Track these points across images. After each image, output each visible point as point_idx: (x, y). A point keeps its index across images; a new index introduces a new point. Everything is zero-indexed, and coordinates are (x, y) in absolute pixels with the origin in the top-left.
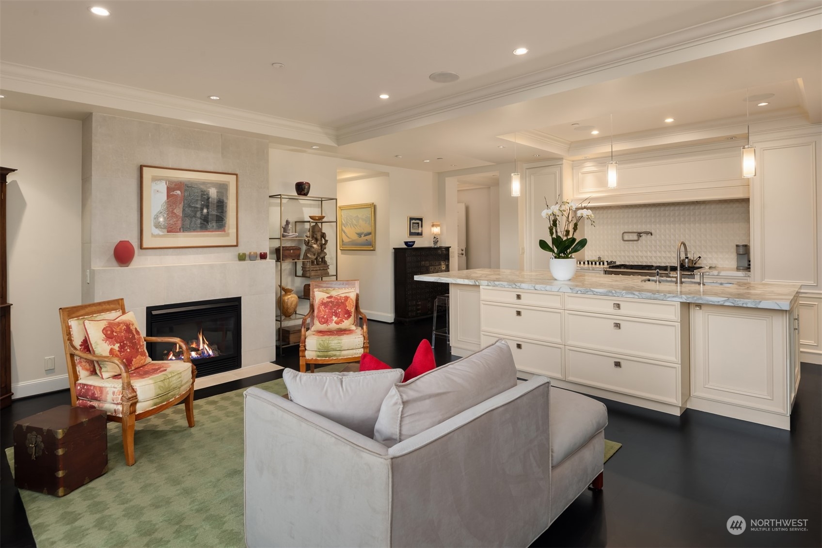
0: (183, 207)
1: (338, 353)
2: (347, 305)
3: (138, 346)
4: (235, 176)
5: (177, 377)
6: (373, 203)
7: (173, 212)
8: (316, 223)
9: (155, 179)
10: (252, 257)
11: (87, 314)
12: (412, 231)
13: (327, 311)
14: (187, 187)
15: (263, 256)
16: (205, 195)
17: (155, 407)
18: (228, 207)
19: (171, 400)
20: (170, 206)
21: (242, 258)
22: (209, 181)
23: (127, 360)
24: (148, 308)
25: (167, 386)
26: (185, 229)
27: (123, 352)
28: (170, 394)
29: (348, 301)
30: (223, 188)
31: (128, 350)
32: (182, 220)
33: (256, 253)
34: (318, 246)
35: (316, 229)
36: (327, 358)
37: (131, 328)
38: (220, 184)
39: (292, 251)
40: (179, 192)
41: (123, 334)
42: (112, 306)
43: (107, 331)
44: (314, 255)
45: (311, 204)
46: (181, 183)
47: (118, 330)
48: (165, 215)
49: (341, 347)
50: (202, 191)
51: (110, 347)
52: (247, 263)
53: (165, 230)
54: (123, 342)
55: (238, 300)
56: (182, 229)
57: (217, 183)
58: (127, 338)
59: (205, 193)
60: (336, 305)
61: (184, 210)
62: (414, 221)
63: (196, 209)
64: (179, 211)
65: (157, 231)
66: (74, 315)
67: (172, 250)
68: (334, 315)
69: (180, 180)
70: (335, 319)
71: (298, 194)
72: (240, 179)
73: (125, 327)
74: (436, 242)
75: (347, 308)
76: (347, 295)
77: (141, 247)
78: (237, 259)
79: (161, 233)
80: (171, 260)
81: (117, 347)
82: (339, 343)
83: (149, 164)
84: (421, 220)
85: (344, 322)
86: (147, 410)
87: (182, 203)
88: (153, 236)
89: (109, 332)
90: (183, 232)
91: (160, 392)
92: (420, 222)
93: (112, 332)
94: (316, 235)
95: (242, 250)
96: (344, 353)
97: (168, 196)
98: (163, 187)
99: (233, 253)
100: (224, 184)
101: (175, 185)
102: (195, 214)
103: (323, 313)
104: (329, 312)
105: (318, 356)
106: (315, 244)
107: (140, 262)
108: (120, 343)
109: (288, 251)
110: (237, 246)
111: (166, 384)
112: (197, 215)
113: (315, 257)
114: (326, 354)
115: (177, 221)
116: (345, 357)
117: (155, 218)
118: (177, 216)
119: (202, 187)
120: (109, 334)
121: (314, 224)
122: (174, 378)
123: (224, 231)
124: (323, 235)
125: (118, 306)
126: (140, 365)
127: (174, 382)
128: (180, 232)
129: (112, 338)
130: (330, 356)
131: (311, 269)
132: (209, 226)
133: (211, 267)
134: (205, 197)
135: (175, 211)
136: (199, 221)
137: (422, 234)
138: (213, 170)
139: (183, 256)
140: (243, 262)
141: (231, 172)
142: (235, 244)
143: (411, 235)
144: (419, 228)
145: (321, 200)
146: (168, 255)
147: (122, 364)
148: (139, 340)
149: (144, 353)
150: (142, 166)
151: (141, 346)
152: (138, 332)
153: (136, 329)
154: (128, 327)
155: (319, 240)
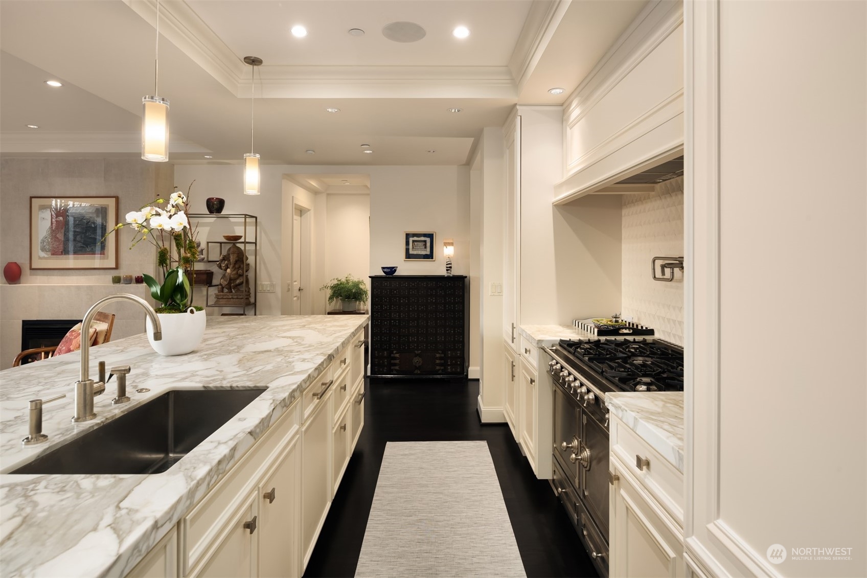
0: (65, 231)
4: (116, 199)
7: (55, 237)
9: (42, 208)
10: (129, 280)
12: (411, 252)
15: (138, 280)
16: (84, 219)
18: (107, 230)
20: (54, 232)
21: (117, 280)
24: (25, 321)
26: (65, 252)
30: (103, 211)
32: (64, 244)
33: (132, 276)
34: (231, 270)
35: (231, 250)
40: (61, 218)
48: (50, 240)
50: (82, 216)
52: (122, 286)
53: (50, 253)
56: (63, 252)
62: (415, 238)
63: (76, 234)
65: (42, 254)
67: (57, 271)
71: (210, 212)
72: (120, 201)
74: (449, 268)
77: (32, 269)
78: (112, 282)
79: (47, 256)
80: (56, 281)
83: (37, 195)
84: (431, 236)
87: (64, 229)
88: (41, 258)
90: (65, 254)
92: (428, 240)
94: (230, 257)
95: (123, 273)
97: (53, 222)
98: (47, 215)
100: (103, 207)
101: (57, 212)
102: (75, 238)
106: (228, 268)
107: (31, 281)
110: (117, 269)
112: (77, 239)
115: (59, 245)
117: (42, 243)
118: (59, 240)
119: (82, 212)
123: (104, 254)
124: (241, 258)
128: (61, 254)
131: (220, 297)
132: (88, 249)
133: (78, 288)
134: (85, 221)
135: (58, 236)
136: (80, 244)
137: (430, 256)
138: (94, 195)
139: (66, 277)
140: (117, 285)
141: (112, 195)
142: (114, 266)
143: (406, 258)
144: (426, 248)
145: (245, 218)
146: (53, 275)
150: (32, 198)
155: (235, 264)
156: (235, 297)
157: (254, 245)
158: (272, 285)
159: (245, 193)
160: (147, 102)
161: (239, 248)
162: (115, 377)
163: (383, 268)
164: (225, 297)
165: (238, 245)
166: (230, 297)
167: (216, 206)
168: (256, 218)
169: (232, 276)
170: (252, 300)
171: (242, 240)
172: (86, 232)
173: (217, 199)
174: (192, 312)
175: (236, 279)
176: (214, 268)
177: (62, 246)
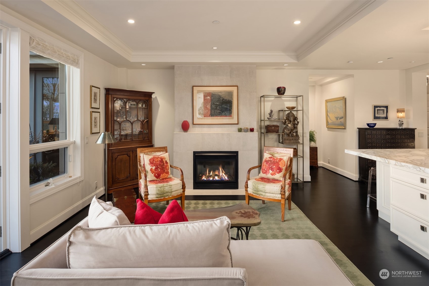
0: (211, 104)
1: (264, 194)
2: (280, 164)
3: (165, 169)
4: (237, 87)
5: (168, 187)
6: (344, 97)
7: (206, 107)
8: (291, 111)
9: (199, 92)
10: (246, 130)
11: (149, 152)
12: (376, 115)
13: (267, 166)
14: (213, 94)
15: (252, 130)
16: (221, 98)
17: (157, 199)
18: (233, 103)
19: (166, 197)
20: (205, 104)
21: (240, 130)
22: (223, 91)
23: (158, 174)
24: (194, 152)
25: (162, 190)
26: (212, 115)
27: (157, 171)
28: (165, 194)
29: (281, 161)
30: (231, 94)
31: (159, 170)
32: (211, 111)
33: (247, 128)
34: (291, 125)
35: (291, 114)
36: (258, 195)
37: (164, 160)
38: (229, 92)
39: (273, 128)
40: (209, 97)
41: (158, 163)
42: (162, 149)
43: (151, 160)
44: (289, 130)
45: (290, 100)
46: (210, 93)
47: (156, 161)
48: (203, 109)
49: (265, 190)
50: (220, 96)
51: (151, 167)
52: (242, 134)
53: (203, 116)
54: (157, 166)
55: (237, 152)
56: (210, 115)
57: (227, 92)
58: (160, 165)
59: (221, 97)
60: (273, 163)
61: (211, 106)
62: (379, 108)
63: (217, 105)
64: (209, 107)
66: (143, 152)
67: (206, 125)
68: (271, 169)
69: (210, 91)
70: (271, 171)
71: (279, 94)
72: (240, 88)
73: (160, 160)
74: (401, 124)
75: (280, 166)
76: (282, 157)
77: (193, 124)
78: (238, 131)
79: (201, 117)
80: (206, 130)
81: (154, 168)
82: (264, 188)
83: (196, 85)
84: (387, 107)
85: (276, 174)
86: (153, 199)
87: (210, 103)
88: (199, 119)
89: (152, 161)
91: (159, 192)
92: (385, 109)
93: (153, 161)
94: (290, 118)
95: (240, 126)
96: (267, 194)
97: (204, 99)
98: (201, 96)
99: (236, 128)
100: (230, 92)
101: (207, 94)
102: (217, 108)
103: (265, 167)
104: (268, 166)
105: (253, 193)
106: (289, 124)
107: (193, 130)
108: (156, 166)
109: (271, 128)
110: (238, 124)
111: (162, 189)
112: (218, 108)
113: (289, 132)
114: (257, 192)
115: (208, 111)
116: (268, 198)
117: (199, 110)
118: (208, 109)
119: (219, 94)
120: (152, 162)
121: (289, 112)
122: (167, 187)
123: (231, 116)
124: (295, 119)
125: (164, 150)
126: (165, 178)
127: (167, 189)
128: (210, 116)
129: (153, 164)
130: (260, 195)
131: (286, 139)
132: (223, 114)
133: (223, 134)
134: (221, 99)
135: (207, 107)
136: (219, 111)
137: (386, 118)
138: (225, 85)
139: (211, 129)
141: (234, 85)
143: (374, 119)
144: (384, 113)
146: (204, 128)
147: (155, 176)
148: (166, 166)
149: (167, 173)
150: (193, 86)
151: (166, 169)
152: (167, 163)
153: (166, 161)
154: (162, 160)
155: (293, 122)
156: (294, 139)
157: (302, 111)
158: (305, 133)
163: (367, 124)
164: (289, 139)
166: (291, 139)
167: (281, 91)
169: (292, 128)
171: (295, 109)
172: (222, 105)
173: (283, 87)
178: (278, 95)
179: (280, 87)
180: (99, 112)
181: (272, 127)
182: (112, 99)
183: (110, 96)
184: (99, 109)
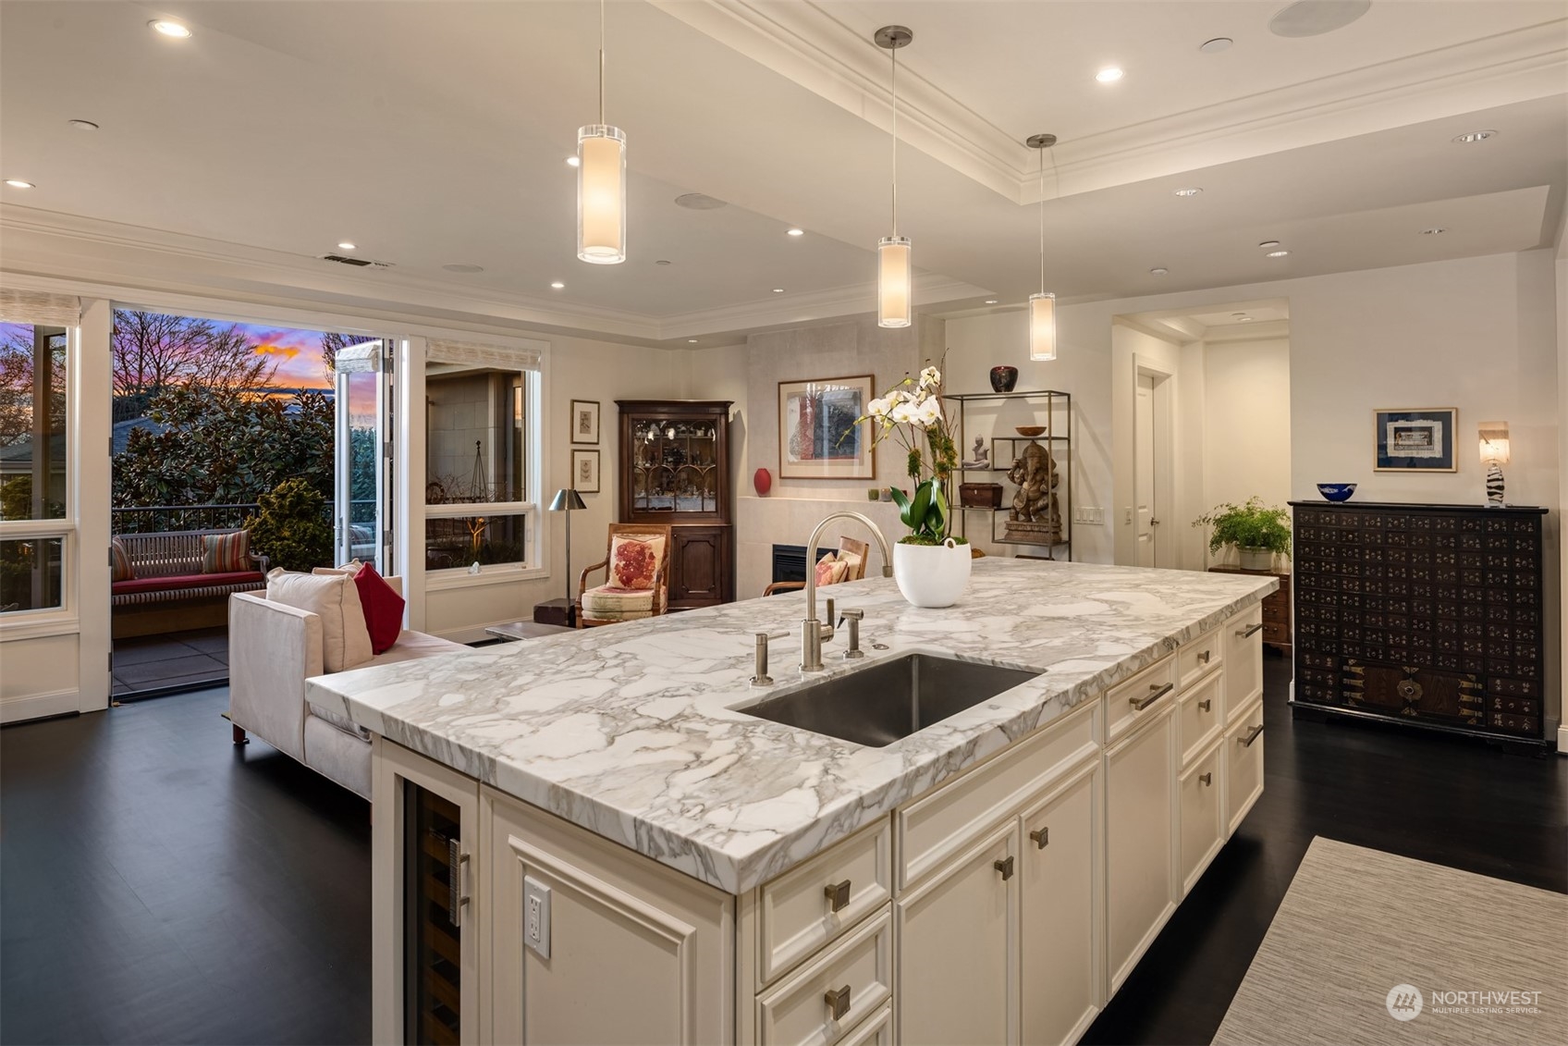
0: (815, 428)
4: (872, 378)
7: (805, 435)
9: (791, 396)
10: (885, 497)
11: (633, 533)
12: (1391, 452)
14: (818, 402)
16: (836, 410)
20: (803, 427)
21: (874, 495)
24: (773, 546)
26: (817, 455)
30: (855, 399)
31: (633, 570)
32: (814, 445)
33: (889, 490)
34: (1029, 484)
35: (1030, 452)
38: (853, 392)
39: (975, 492)
40: (809, 410)
41: (633, 554)
46: (810, 398)
48: (799, 439)
50: (833, 406)
52: (877, 504)
53: (799, 457)
54: (630, 561)
56: (813, 456)
57: (850, 392)
58: (635, 559)
59: (836, 407)
61: (815, 431)
63: (825, 429)
65: (792, 458)
66: (619, 531)
67: (807, 481)
69: (811, 394)
71: (996, 389)
72: (876, 381)
73: (640, 548)
74: (1495, 490)
77: (781, 477)
78: (869, 498)
79: (796, 461)
80: (807, 495)
81: (623, 563)
83: (786, 380)
84: (1445, 418)
87: (812, 423)
88: (791, 463)
89: (622, 550)
90: (815, 458)
92: (1437, 426)
94: (1028, 463)
97: (801, 416)
98: (795, 405)
99: (864, 490)
100: (855, 392)
101: (806, 402)
106: (1025, 480)
107: (784, 496)
108: (627, 561)
109: (969, 492)
110: (872, 479)
112: (833, 438)
115: (809, 445)
117: (791, 444)
118: (808, 439)
123: (857, 456)
128: (811, 459)
132: (841, 451)
134: (840, 410)
135: (807, 433)
136: (831, 444)
137: (1444, 462)
138: (846, 375)
139: (818, 490)
140: (874, 502)
141: (868, 373)
142: (871, 476)
143: (1379, 466)
144: (1430, 443)
145: (1050, 397)
146: (803, 486)
147: (621, 580)
148: (649, 564)
149: (649, 578)
150: (780, 383)
151: (647, 569)
152: (652, 556)
153: (651, 554)
154: (642, 551)
155: (1035, 474)
156: (1036, 529)
157: (1067, 441)
158: (1098, 512)
159: (1032, 359)
160: (883, 246)
161: (1040, 448)
162: (846, 622)
163: (1321, 486)
164: (1020, 529)
165: (1040, 443)
166: (1029, 529)
167: (1004, 380)
168: (1069, 395)
169: (1030, 494)
170: (1065, 536)
171: (1046, 434)
173: (1005, 368)
174: (950, 545)
175: (1037, 500)
176: (1004, 481)
177: (812, 447)
178: (994, 392)
179: (999, 368)
180: (598, 451)
181: (973, 490)
182: (630, 422)
183: (626, 415)
184: (598, 443)
